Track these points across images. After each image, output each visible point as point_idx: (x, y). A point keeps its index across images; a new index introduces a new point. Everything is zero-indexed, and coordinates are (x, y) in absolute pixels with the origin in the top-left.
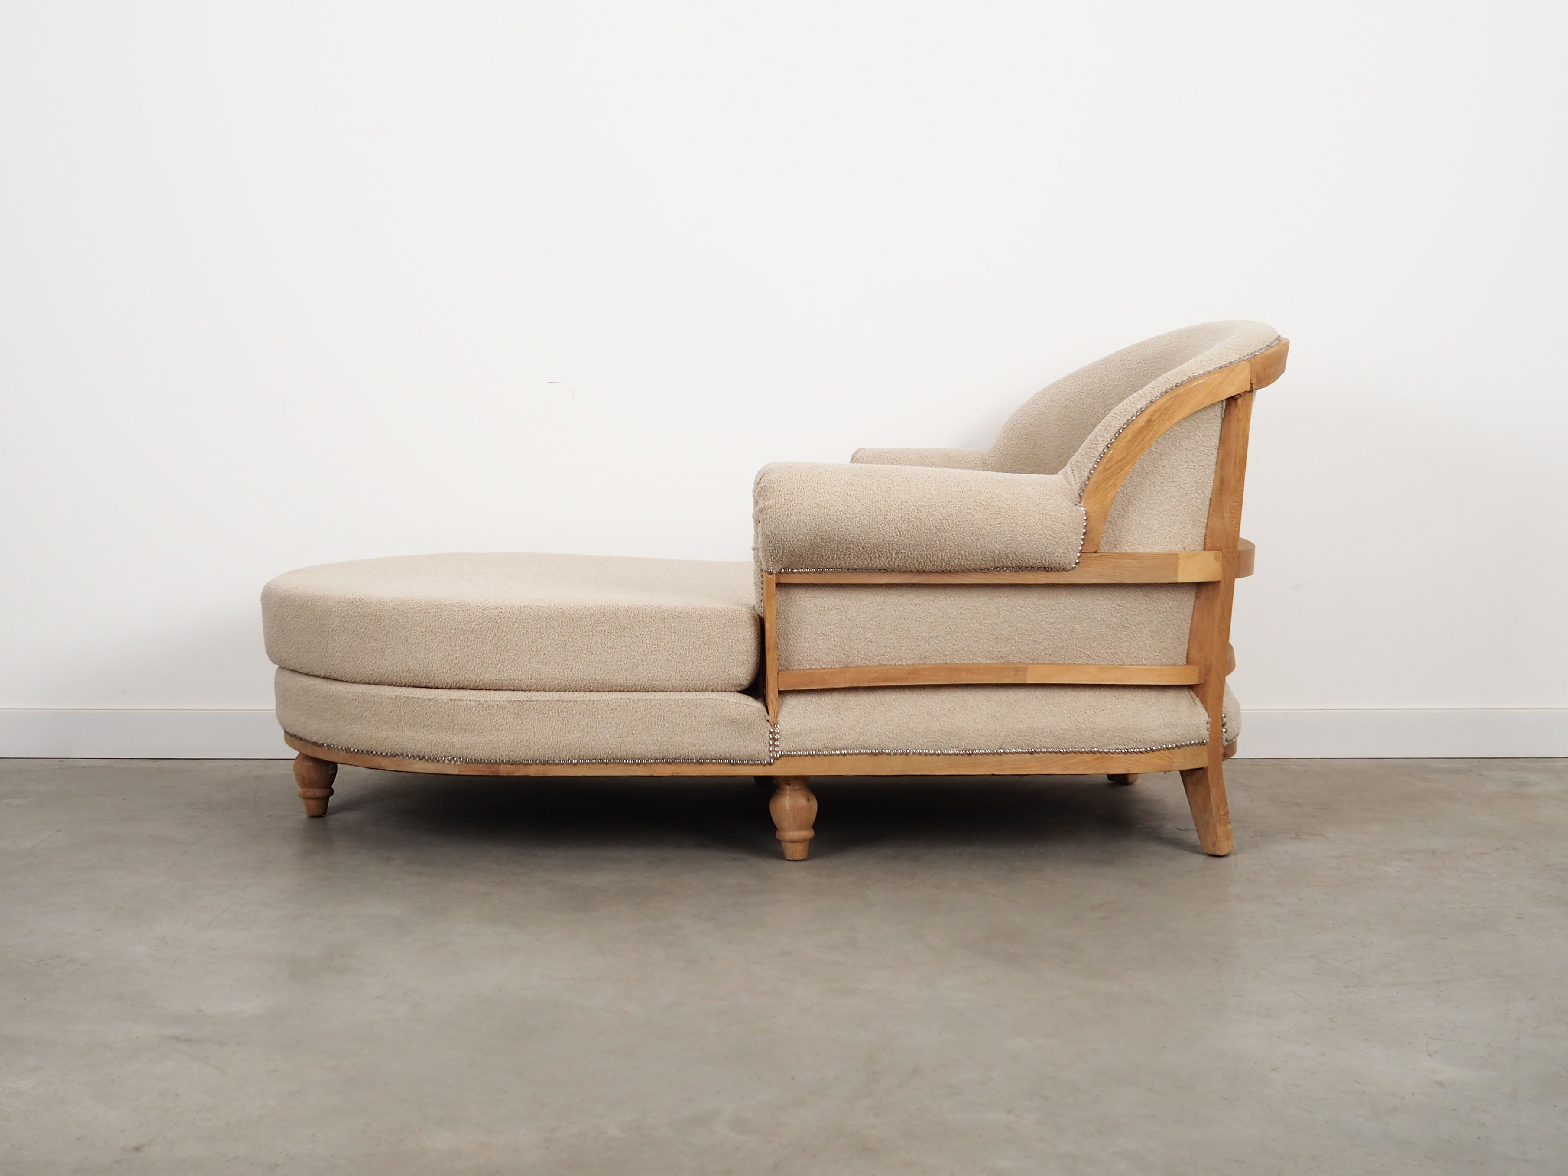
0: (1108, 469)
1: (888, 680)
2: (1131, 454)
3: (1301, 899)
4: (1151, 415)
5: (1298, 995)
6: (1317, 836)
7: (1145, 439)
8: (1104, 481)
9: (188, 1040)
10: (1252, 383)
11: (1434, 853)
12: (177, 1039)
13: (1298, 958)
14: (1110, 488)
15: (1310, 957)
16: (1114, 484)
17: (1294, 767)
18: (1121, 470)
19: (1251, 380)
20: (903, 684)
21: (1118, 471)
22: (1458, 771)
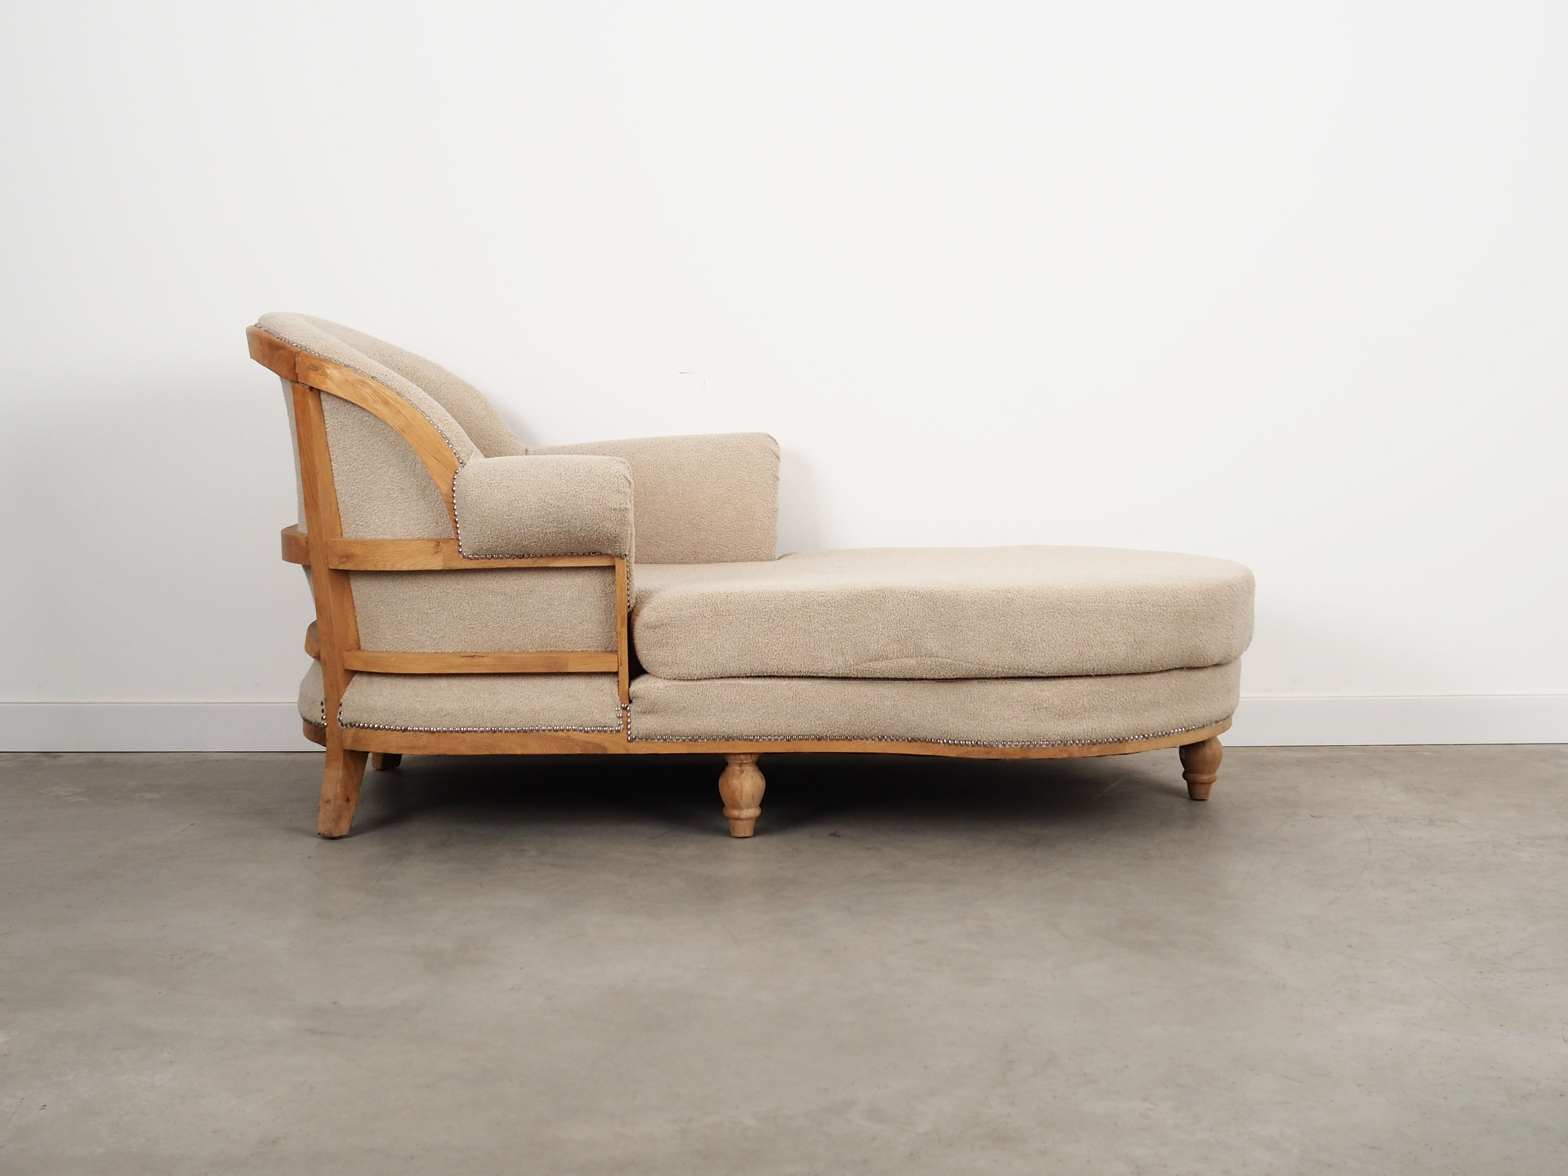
5: (1433, 981)
6: (1451, 822)
9: (323, 1033)
13: (1432, 944)
15: (1445, 943)
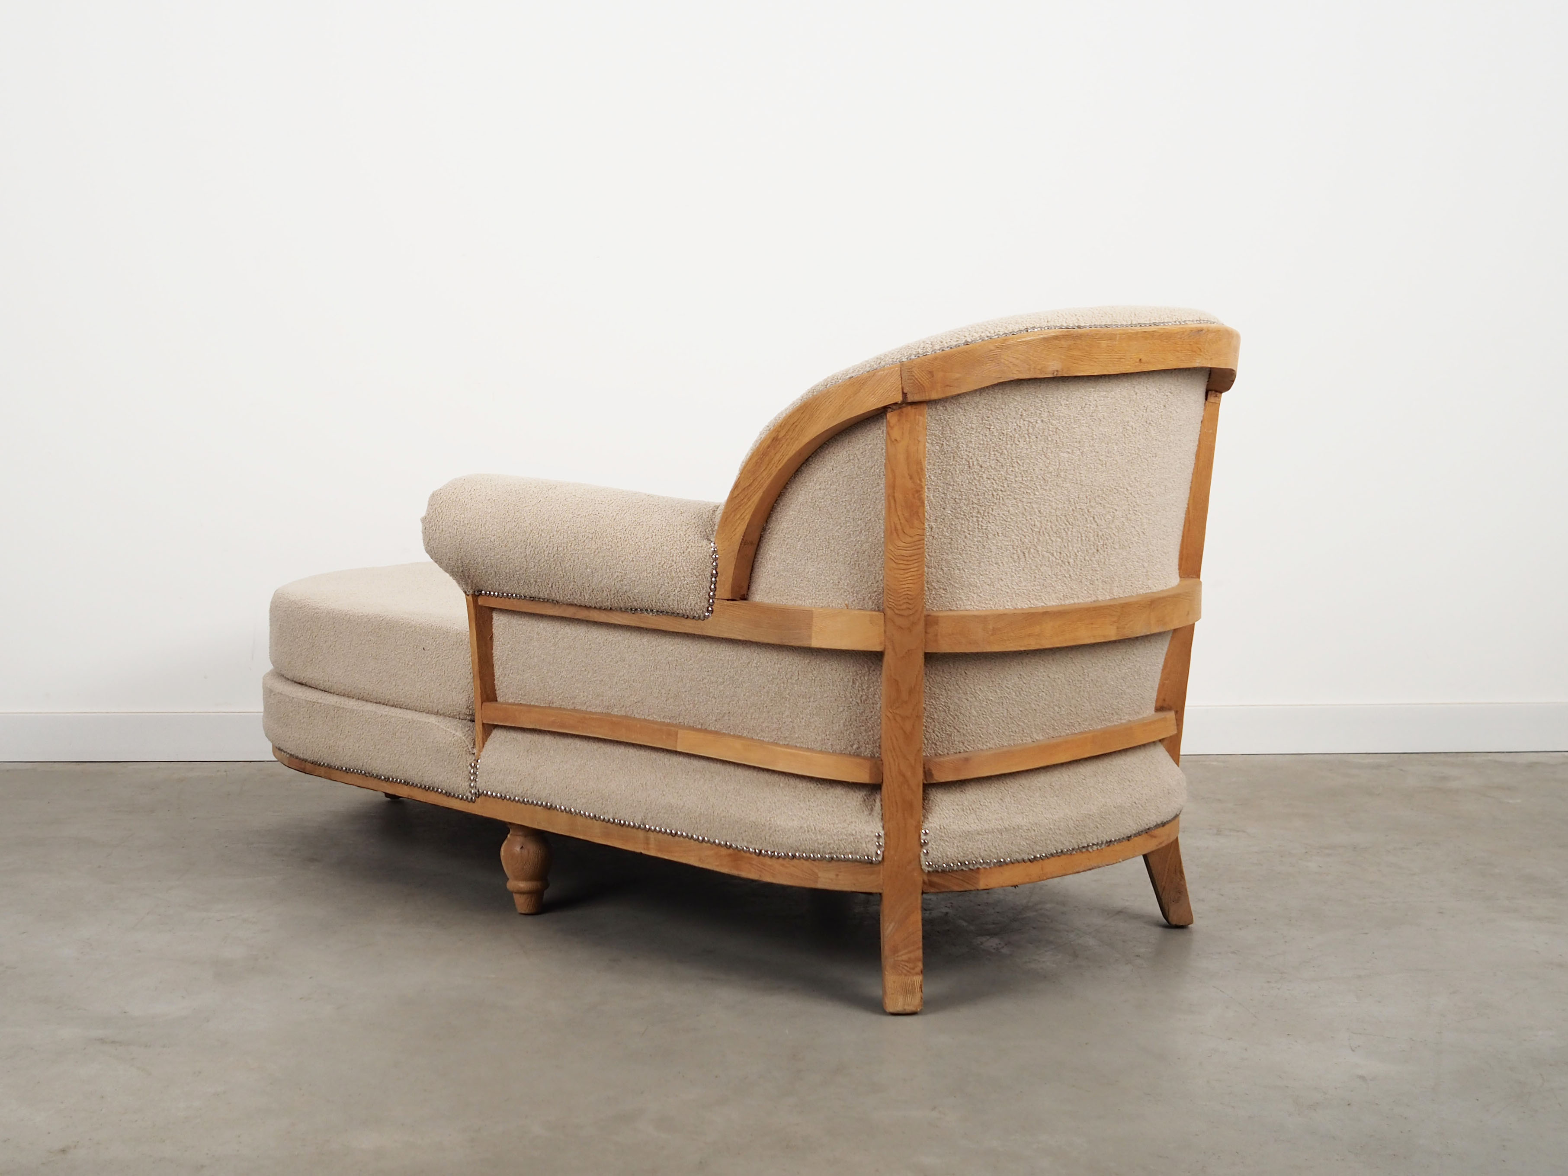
0: (735, 497)
1: (562, 726)
2: (759, 479)
3: (1222, 895)
4: (778, 431)
5: (1220, 991)
6: (1238, 831)
7: (773, 462)
8: (733, 512)
9: (113, 1042)
10: (905, 391)
11: (1355, 848)
12: (102, 1041)
13: (1220, 953)
14: (739, 521)
16: (743, 517)
17: (1214, 763)
18: (749, 500)
19: (903, 389)
20: (574, 733)
21: (745, 500)
22: (1378, 767)
